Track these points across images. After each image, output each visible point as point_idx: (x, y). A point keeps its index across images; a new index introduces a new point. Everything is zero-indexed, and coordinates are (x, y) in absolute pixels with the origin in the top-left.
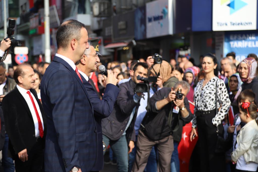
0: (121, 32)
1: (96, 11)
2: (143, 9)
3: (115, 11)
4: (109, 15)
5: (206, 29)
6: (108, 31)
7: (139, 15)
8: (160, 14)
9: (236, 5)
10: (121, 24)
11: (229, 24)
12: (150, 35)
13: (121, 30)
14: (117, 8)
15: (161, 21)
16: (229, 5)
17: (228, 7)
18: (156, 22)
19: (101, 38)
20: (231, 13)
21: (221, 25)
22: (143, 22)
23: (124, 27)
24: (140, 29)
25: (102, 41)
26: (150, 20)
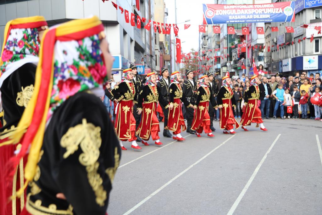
0: (274, 70)
1: (266, 61)
2: (281, 62)
3: (273, 61)
4: (271, 63)
5: (301, 69)
6: (270, 69)
7: (280, 64)
8: (287, 64)
9: (311, 62)
10: (274, 67)
11: (309, 68)
12: (284, 71)
13: (274, 69)
14: (274, 60)
15: (287, 66)
16: (309, 61)
17: (308, 62)
18: (286, 67)
19: (267, 71)
20: (309, 64)
21: (306, 68)
22: (282, 66)
23: (275, 68)
24: (280, 69)
25: (268, 72)
26: (284, 66)
